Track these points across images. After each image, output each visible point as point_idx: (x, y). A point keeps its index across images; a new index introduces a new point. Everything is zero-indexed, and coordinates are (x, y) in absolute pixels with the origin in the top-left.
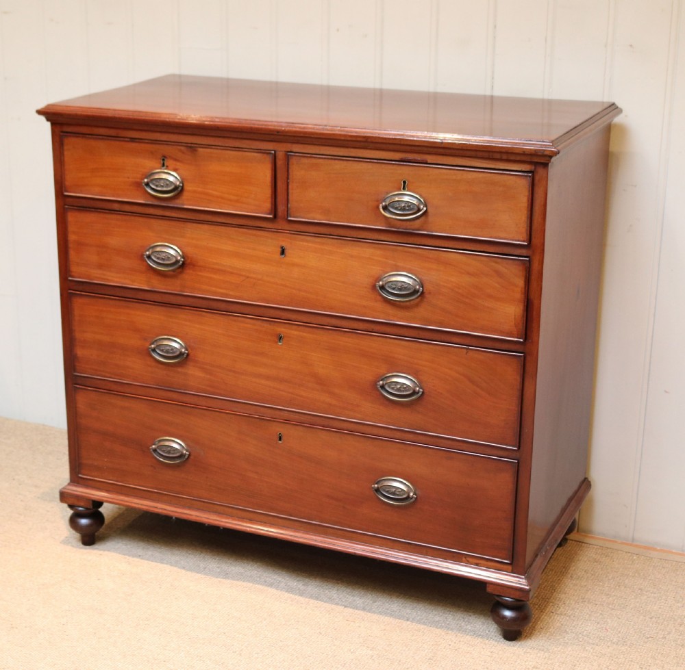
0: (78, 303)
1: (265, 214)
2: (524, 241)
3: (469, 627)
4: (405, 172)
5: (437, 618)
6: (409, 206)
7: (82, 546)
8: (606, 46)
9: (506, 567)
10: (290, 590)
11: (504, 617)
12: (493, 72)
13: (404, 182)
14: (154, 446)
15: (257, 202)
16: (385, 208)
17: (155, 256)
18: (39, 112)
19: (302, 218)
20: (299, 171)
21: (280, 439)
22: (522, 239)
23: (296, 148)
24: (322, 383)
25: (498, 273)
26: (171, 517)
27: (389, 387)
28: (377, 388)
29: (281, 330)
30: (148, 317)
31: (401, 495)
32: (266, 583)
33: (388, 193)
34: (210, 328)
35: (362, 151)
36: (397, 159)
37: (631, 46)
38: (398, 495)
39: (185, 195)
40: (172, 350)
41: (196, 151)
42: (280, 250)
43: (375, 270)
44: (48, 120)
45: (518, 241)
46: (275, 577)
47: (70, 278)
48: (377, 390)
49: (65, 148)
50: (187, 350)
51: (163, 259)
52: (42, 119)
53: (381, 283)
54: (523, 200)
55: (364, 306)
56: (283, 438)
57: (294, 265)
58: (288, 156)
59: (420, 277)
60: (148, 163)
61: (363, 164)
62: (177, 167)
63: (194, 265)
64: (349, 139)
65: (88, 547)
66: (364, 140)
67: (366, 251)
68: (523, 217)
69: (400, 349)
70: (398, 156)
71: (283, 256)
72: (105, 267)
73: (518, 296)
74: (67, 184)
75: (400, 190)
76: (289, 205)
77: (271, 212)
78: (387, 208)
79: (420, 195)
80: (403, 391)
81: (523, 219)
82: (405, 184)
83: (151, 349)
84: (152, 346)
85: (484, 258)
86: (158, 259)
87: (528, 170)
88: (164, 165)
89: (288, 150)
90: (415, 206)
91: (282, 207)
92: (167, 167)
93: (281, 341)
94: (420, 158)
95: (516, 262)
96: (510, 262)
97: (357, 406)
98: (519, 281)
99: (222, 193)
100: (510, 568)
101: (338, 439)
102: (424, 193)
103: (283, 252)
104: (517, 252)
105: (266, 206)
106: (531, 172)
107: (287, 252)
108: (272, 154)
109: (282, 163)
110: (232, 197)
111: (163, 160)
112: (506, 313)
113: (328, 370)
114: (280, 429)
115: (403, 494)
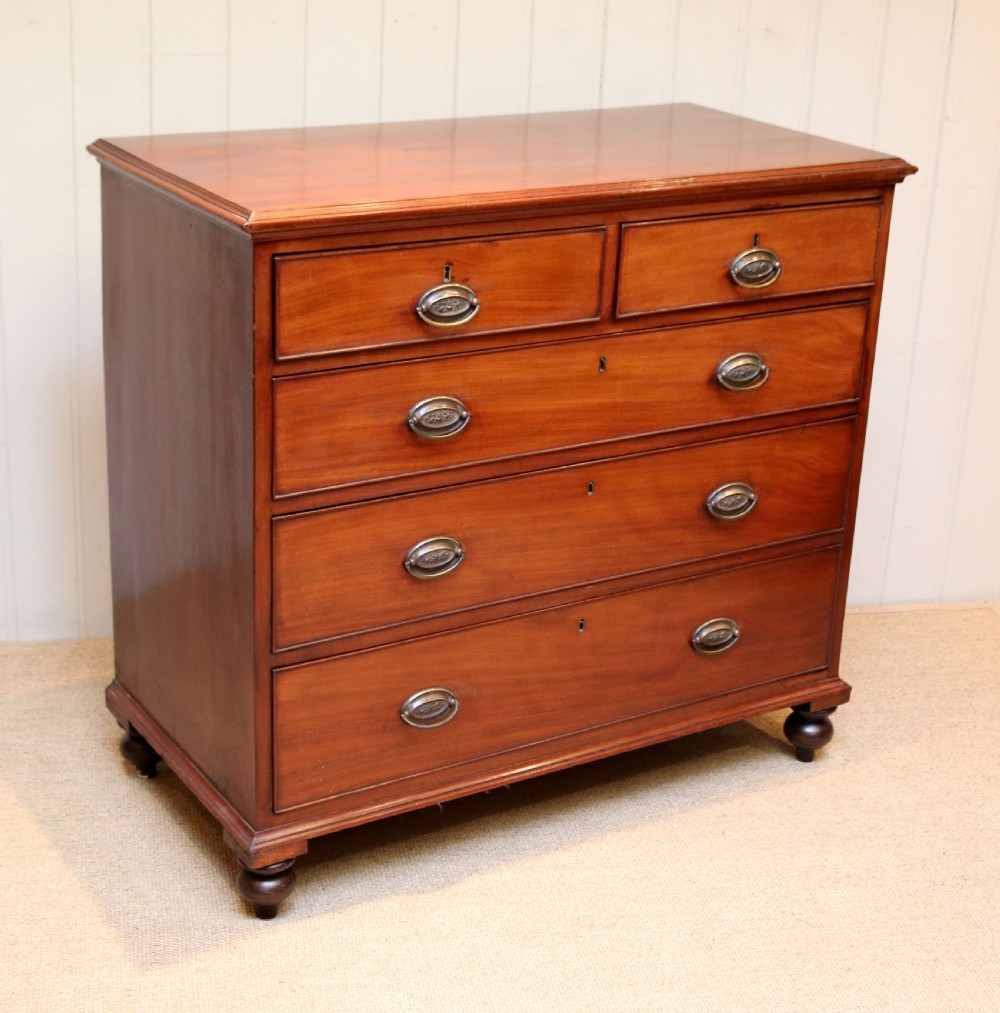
1: (585, 317)
2: (871, 281)
4: (757, 224)
6: (763, 267)
9: (821, 675)
11: (808, 736)
13: (756, 237)
15: (579, 302)
17: (427, 421)
19: (635, 312)
21: (581, 626)
22: (869, 279)
23: (633, 216)
24: (638, 528)
25: (839, 326)
27: (722, 505)
28: (707, 510)
29: (593, 476)
31: (726, 637)
33: (737, 255)
36: (749, 208)
38: (723, 638)
40: (441, 555)
42: (599, 363)
45: (866, 282)
47: (277, 497)
50: (462, 548)
51: (440, 422)
53: (723, 373)
54: (874, 232)
55: (698, 410)
56: (586, 624)
57: (617, 378)
58: (620, 230)
59: (761, 353)
60: (423, 279)
61: (710, 223)
62: (467, 276)
64: (708, 191)
66: (724, 190)
70: (748, 204)
71: (602, 370)
72: (338, 461)
73: (857, 348)
74: (283, 342)
75: (751, 248)
76: (620, 299)
77: (598, 312)
78: (739, 275)
79: (771, 249)
80: (737, 504)
81: (873, 254)
82: (755, 240)
83: (411, 565)
84: (412, 561)
85: (827, 313)
86: (431, 422)
87: (877, 195)
88: (447, 276)
89: (622, 220)
90: (770, 265)
91: (607, 303)
92: (453, 278)
93: (590, 490)
94: (772, 202)
95: (858, 308)
96: (852, 309)
97: (680, 543)
98: (859, 330)
99: (531, 300)
100: (825, 674)
101: (652, 596)
102: (775, 246)
103: (602, 365)
104: (858, 296)
105: (592, 305)
106: (878, 198)
107: (608, 365)
108: (604, 230)
109: (612, 240)
110: (545, 304)
111: (447, 269)
112: (845, 372)
113: (646, 509)
114: (582, 614)
115: (728, 635)
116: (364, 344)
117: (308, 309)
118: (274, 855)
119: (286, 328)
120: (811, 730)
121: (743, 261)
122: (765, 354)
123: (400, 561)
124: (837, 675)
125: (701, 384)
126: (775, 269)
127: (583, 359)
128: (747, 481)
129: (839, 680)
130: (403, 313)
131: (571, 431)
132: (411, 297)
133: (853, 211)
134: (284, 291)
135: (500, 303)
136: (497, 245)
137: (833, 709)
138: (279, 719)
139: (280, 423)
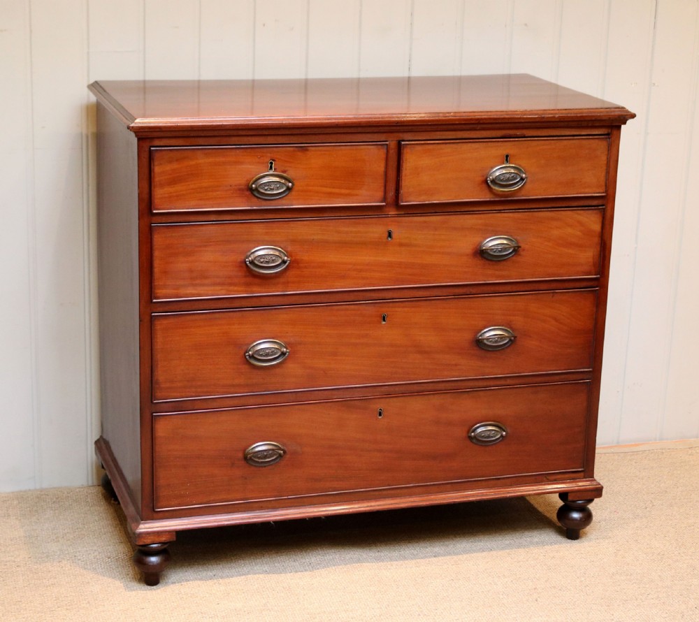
0: (161, 325)
1: (374, 202)
3: (536, 540)
4: (507, 147)
6: (512, 177)
8: (506, 26)
9: (579, 475)
13: (507, 156)
17: (259, 261)
19: (414, 201)
20: (412, 159)
21: (380, 414)
22: (602, 191)
23: (409, 137)
24: (421, 350)
25: (580, 223)
26: (268, 523)
29: (385, 310)
30: (238, 327)
31: (495, 437)
33: (492, 168)
36: (498, 136)
38: (492, 437)
39: (294, 195)
40: (272, 352)
42: (387, 233)
43: (476, 239)
45: (599, 193)
47: (154, 301)
49: (157, 163)
50: (288, 348)
51: (267, 262)
53: (483, 248)
54: (604, 158)
55: (465, 273)
56: (384, 413)
57: (401, 245)
58: (399, 148)
59: (515, 237)
60: (254, 168)
61: (470, 144)
62: (286, 169)
63: (299, 264)
66: (477, 122)
67: (469, 222)
69: (498, 304)
70: (500, 134)
71: (390, 239)
72: (198, 282)
73: (596, 240)
74: (156, 201)
75: (504, 164)
76: (402, 192)
77: (384, 199)
78: (493, 181)
79: (520, 166)
80: (500, 342)
81: (604, 174)
82: (507, 158)
83: (249, 355)
84: (250, 353)
85: (569, 213)
86: (262, 262)
87: (606, 133)
88: (271, 168)
89: (401, 139)
90: (518, 176)
91: (391, 194)
92: (275, 169)
93: (384, 320)
94: (519, 133)
95: (595, 211)
96: (590, 212)
97: (456, 365)
98: (597, 227)
99: (334, 188)
100: (582, 474)
101: (436, 400)
102: (523, 163)
103: (390, 235)
104: (595, 202)
105: (380, 194)
106: (608, 134)
107: (394, 235)
108: (387, 145)
109: (393, 152)
110: (343, 191)
111: (271, 163)
112: (588, 256)
113: (429, 339)
114: (380, 405)
115: (497, 435)
116: (213, 207)
117: (173, 182)
118: (152, 537)
119: (159, 193)
120: (576, 515)
121: (497, 172)
122: (518, 238)
123: (242, 353)
124: (593, 477)
125: (468, 255)
126: (522, 179)
127: (375, 229)
128: (507, 325)
129: (595, 480)
130: (240, 190)
131: (367, 278)
132: (246, 179)
133: (584, 142)
134: (157, 169)
135: (310, 188)
136: (307, 150)
137: (591, 501)
138: (157, 448)
139: (156, 254)
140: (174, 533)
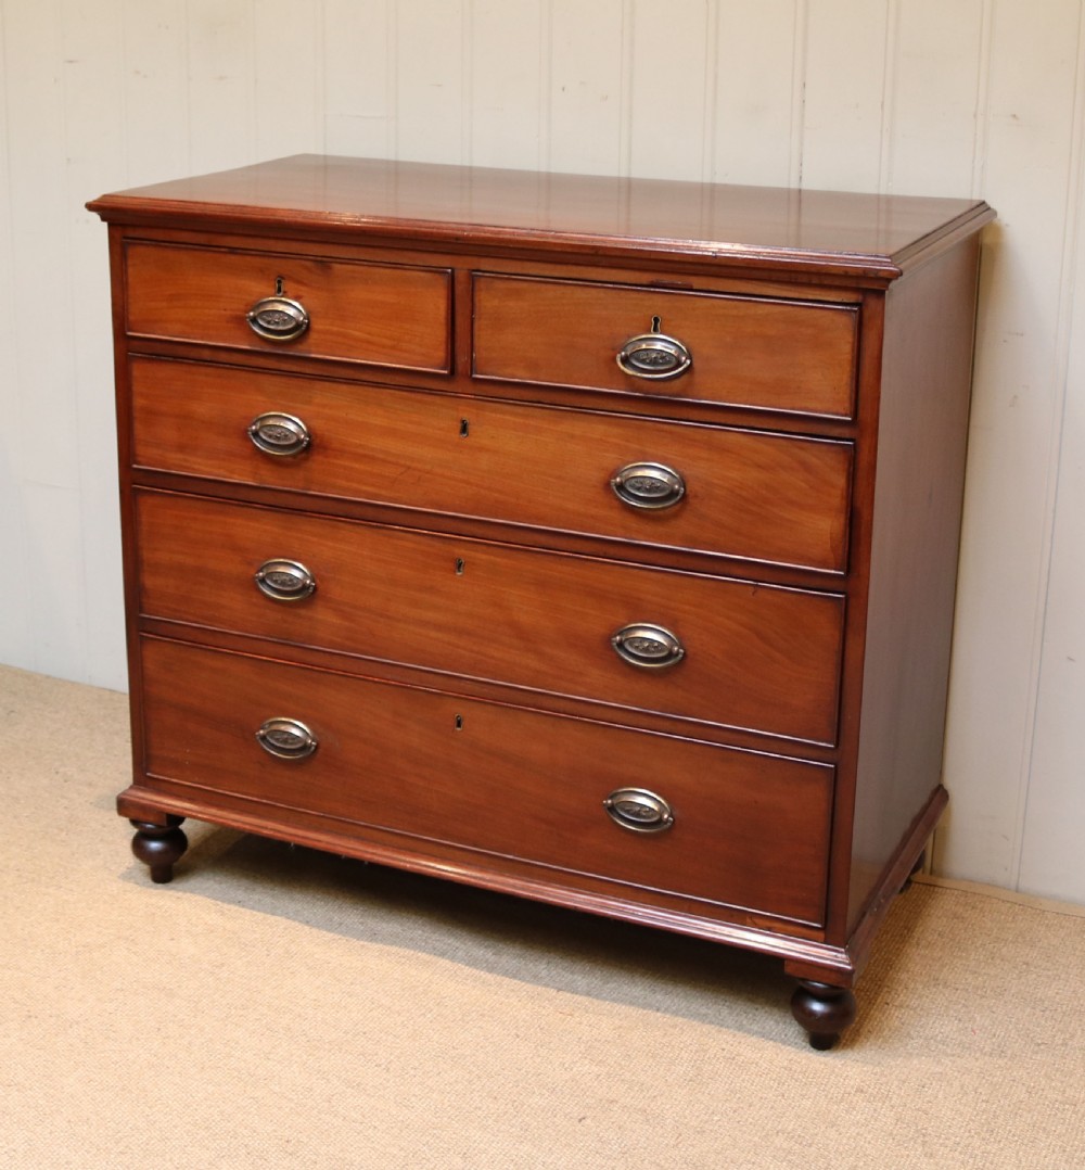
0: (147, 505)
1: (431, 367)
2: (846, 416)
4: (657, 303)
5: (703, 1010)
6: (663, 358)
7: (151, 883)
9: (815, 934)
10: (473, 962)
11: (812, 1013)
12: (801, 155)
13: (656, 320)
14: (261, 732)
15: (424, 348)
16: (625, 361)
17: (265, 434)
18: (91, 207)
19: (493, 375)
20: (490, 300)
21: (459, 725)
22: (843, 412)
23: (486, 264)
24: (521, 635)
25: (806, 467)
26: (288, 844)
27: (631, 644)
28: (612, 646)
29: (461, 552)
30: (255, 529)
31: (649, 818)
32: (436, 952)
33: (630, 337)
34: (350, 547)
35: (590, 269)
36: (645, 282)
37: (1014, 116)
38: (644, 817)
39: (313, 336)
40: (291, 580)
41: (330, 268)
42: (460, 425)
43: (610, 459)
44: (103, 219)
45: (837, 414)
46: (451, 941)
47: (135, 466)
48: (611, 650)
49: (130, 262)
50: (313, 581)
51: (278, 438)
52: (95, 217)
53: (618, 480)
54: (845, 347)
55: (592, 517)
56: (463, 724)
57: (481, 449)
58: (472, 278)
59: (681, 471)
60: (256, 287)
61: (590, 290)
62: (300, 293)
63: (325, 448)
64: (569, 250)
65: (160, 885)
66: (592, 252)
67: (596, 429)
68: (844, 376)
69: (649, 584)
70: (646, 278)
71: (464, 435)
72: (189, 450)
73: (840, 504)
74: (131, 319)
75: (652, 332)
76: (478, 355)
77: (448, 365)
79: (679, 340)
80: (653, 652)
82: (657, 323)
83: (259, 578)
84: (262, 574)
85: (781, 442)
86: (268, 436)
87: (854, 301)
88: (280, 289)
89: (474, 267)
90: (673, 358)
91: (462, 358)
92: (285, 292)
93: (459, 569)
94: (678, 279)
95: (835, 449)
96: (825, 448)
97: (581, 674)
98: (838, 479)
100: (820, 935)
101: (550, 726)
102: (686, 336)
103: (465, 428)
104: (836, 432)
105: (439, 354)
106: (858, 305)
107: (471, 430)
108: (450, 273)
109: (462, 288)
110: (384, 341)
111: (279, 282)
112: (820, 530)
113: (534, 616)
114: (459, 709)
115: (653, 816)
116: (202, 339)
122: (684, 472)
125: (595, 487)
128: (671, 628)
130: (236, 317)
132: (243, 302)
134: (131, 271)
140: (165, 816)
